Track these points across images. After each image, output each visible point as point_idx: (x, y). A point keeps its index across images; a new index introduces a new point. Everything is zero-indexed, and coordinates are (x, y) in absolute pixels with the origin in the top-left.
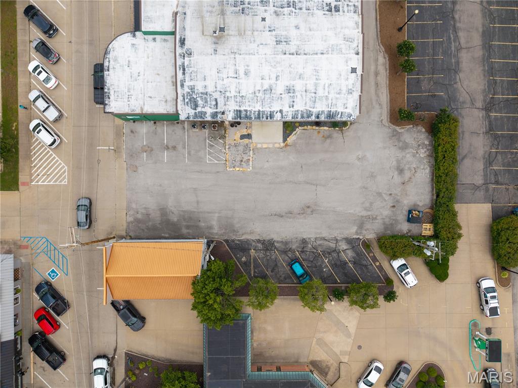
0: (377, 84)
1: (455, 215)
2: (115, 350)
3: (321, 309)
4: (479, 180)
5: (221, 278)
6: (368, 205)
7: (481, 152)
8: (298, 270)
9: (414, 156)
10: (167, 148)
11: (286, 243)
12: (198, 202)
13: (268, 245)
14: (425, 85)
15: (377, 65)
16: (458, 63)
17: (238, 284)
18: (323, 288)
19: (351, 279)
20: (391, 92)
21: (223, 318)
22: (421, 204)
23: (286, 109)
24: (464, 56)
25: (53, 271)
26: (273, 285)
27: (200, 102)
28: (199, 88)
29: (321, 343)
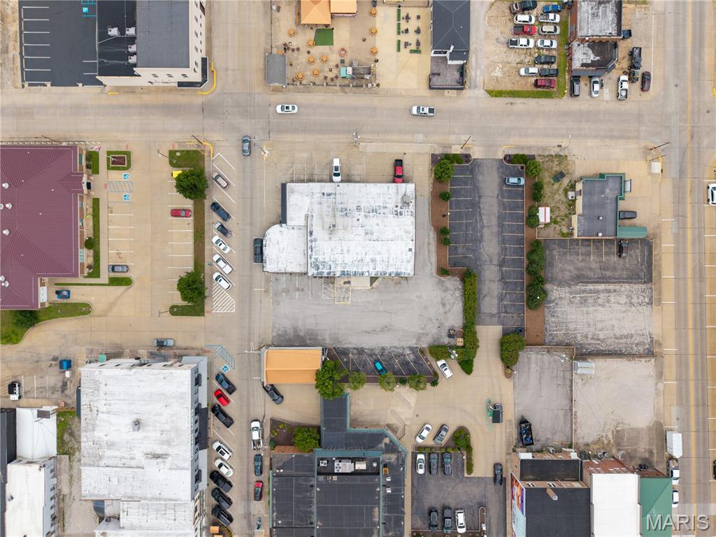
0: (429, 251)
1: (475, 333)
2: (264, 417)
3: (392, 390)
4: (495, 311)
5: (332, 371)
6: (423, 326)
7: (496, 293)
8: (379, 367)
9: (452, 295)
10: (298, 290)
11: (372, 350)
12: (317, 324)
13: (361, 351)
14: (460, 250)
15: (429, 239)
16: (482, 236)
17: (342, 375)
18: (393, 378)
19: (412, 372)
20: (438, 256)
21: (333, 394)
22: (456, 326)
23: (371, 270)
24: (486, 232)
25: (225, 367)
26: (363, 375)
27: (321, 267)
28: (321, 259)
29: (393, 412)
